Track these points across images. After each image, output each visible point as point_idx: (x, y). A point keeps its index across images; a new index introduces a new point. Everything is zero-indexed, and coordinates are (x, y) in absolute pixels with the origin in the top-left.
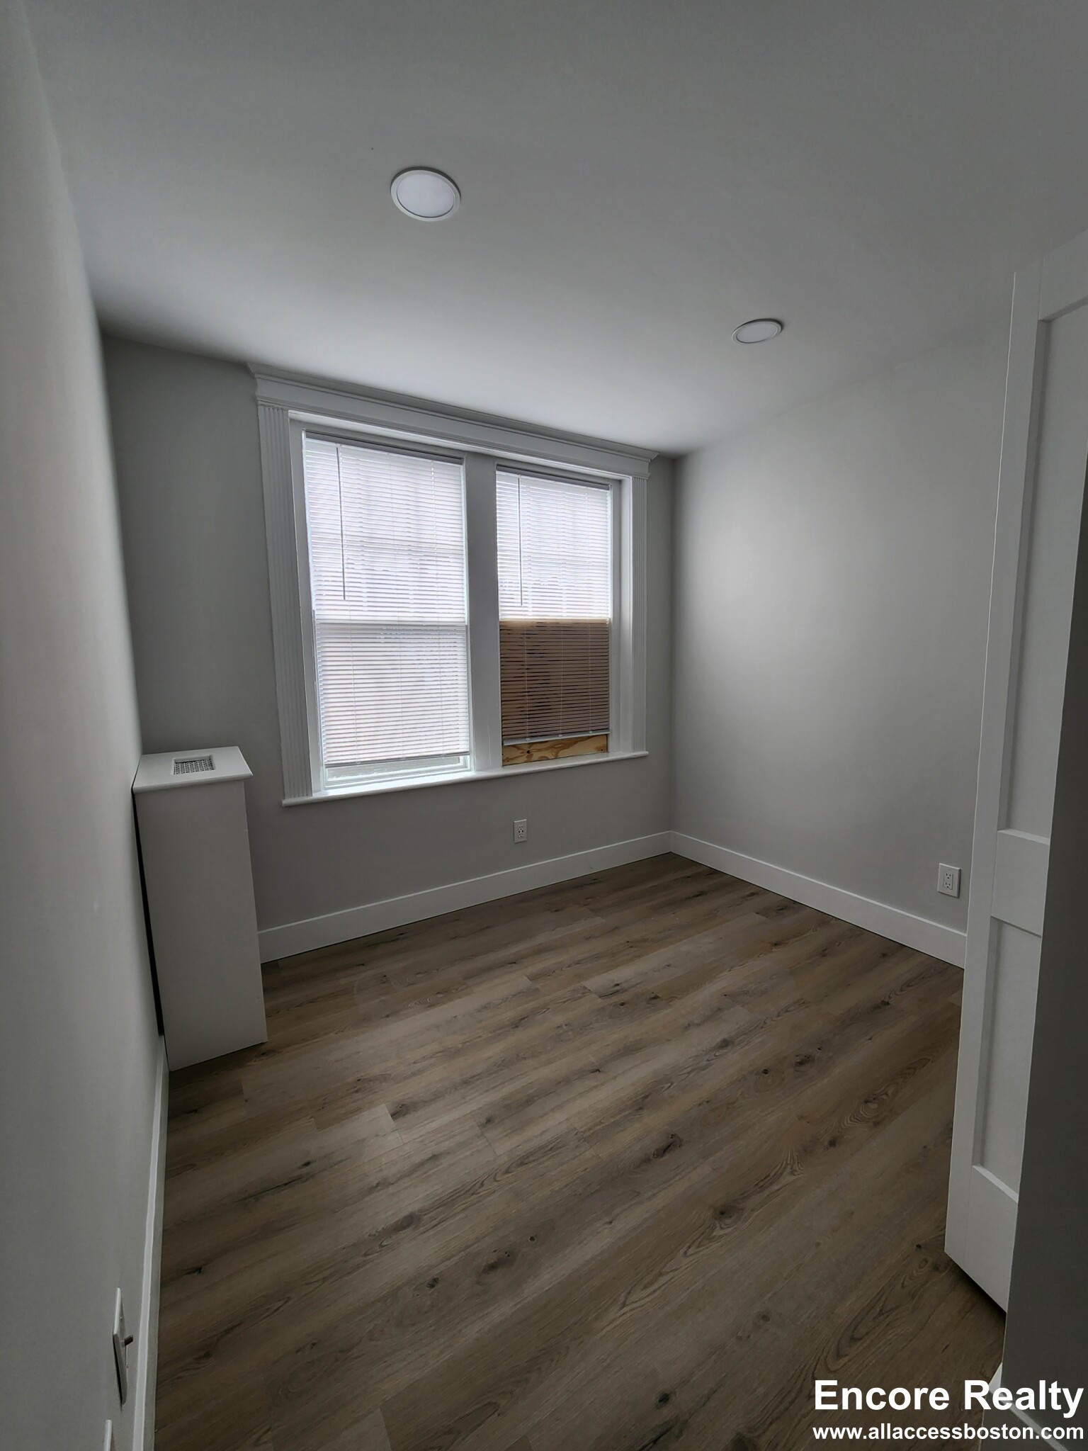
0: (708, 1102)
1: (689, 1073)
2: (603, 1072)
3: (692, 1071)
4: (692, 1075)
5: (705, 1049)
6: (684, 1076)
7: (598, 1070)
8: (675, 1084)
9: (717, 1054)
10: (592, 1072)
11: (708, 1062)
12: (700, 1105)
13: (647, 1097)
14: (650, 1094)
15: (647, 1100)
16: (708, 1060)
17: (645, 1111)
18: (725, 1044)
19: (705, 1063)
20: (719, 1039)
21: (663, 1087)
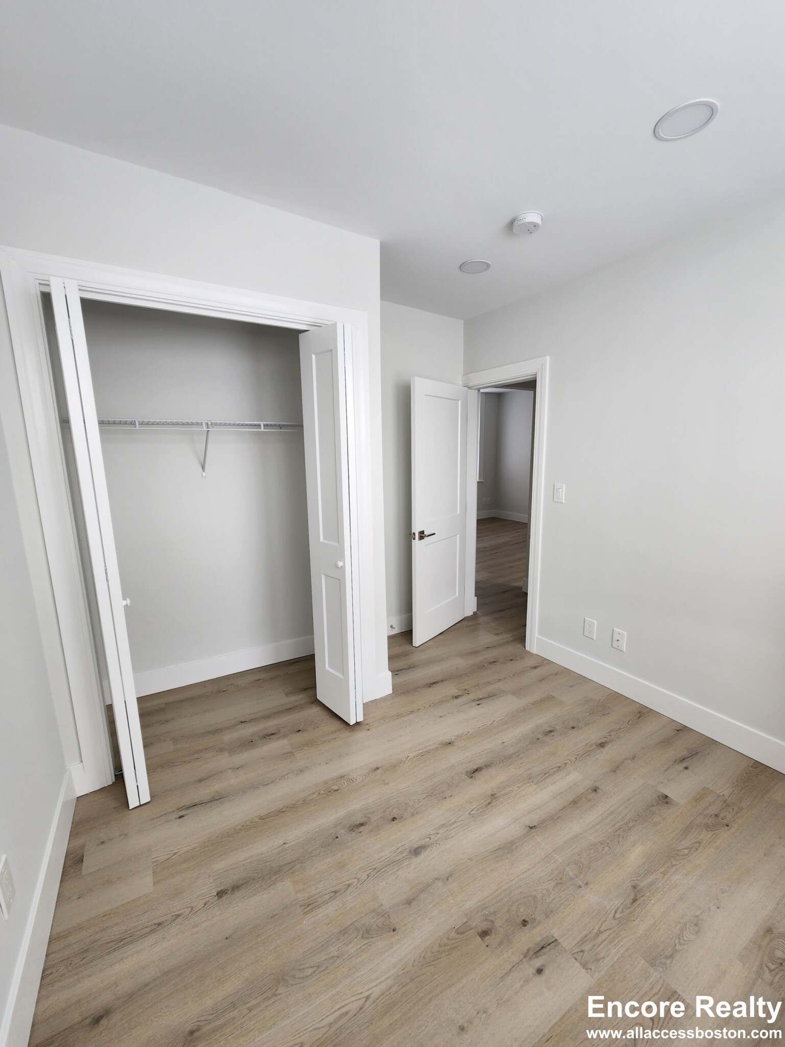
0: (445, 798)
1: (455, 822)
2: (526, 826)
3: (453, 824)
4: (453, 821)
5: (438, 846)
6: (460, 819)
7: (531, 828)
8: (468, 813)
9: (428, 839)
10: (535, 826)
11: (438, 832)
12: (451, 796)
13: (489, 804)
14: (486, 806)
15: (489, 801)
16: (437, 833)
17: (490, 793)
18: (416, 851)
19: (441, 832)
20: (423, 856)
21: (477, 810)
